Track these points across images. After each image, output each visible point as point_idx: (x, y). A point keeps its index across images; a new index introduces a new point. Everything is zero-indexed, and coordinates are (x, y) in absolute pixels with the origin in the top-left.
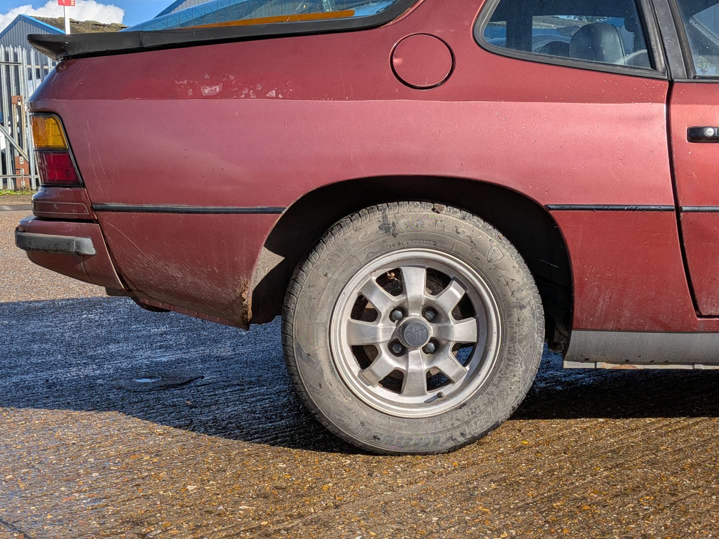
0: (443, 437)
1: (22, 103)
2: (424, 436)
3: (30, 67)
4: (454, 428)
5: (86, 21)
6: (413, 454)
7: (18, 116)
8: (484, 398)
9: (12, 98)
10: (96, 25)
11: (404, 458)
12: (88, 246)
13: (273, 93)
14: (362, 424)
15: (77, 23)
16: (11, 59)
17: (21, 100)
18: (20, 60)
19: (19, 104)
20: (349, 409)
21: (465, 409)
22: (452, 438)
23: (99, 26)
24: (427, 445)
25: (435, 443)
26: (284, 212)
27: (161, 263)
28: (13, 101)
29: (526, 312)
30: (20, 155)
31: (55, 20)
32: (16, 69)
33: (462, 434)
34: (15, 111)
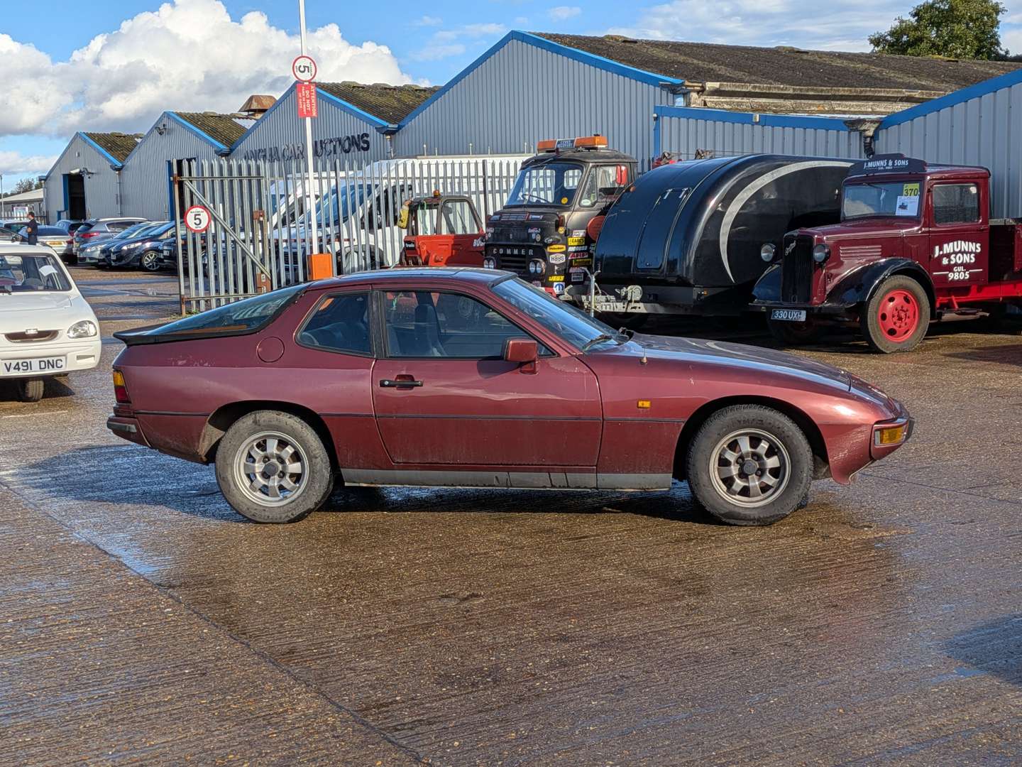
0: (284, 516)
1: (264, 219)
2: (276, 515)
3: (273, 179)
4: (288, 511)
5: (375, 84)
6: (273, 523)
7: (260, 232)
8: (302, 498)
9: (254, 214)
10: (385, 89)
11: (268, 525)
12: (133, 429)
13: (206, 364)
14: (248, 509)
15: (363, 88)
16: (254, 173)
17: (263, 216)
18: (262, 174)
19: (261, 219)
20: (242, 502)
21: (294, 503)
22: (287, 516)
23: (388, 91)
24: (276, 519)
25: (280, 518)
26: (211, 415)
27: (163, 437)
28: (255, 217)
29: (319, 459)
30: (262, 272)
31: (337, 86)
32: (259, 182)
33: (292, 514)
34: (258, 226)
